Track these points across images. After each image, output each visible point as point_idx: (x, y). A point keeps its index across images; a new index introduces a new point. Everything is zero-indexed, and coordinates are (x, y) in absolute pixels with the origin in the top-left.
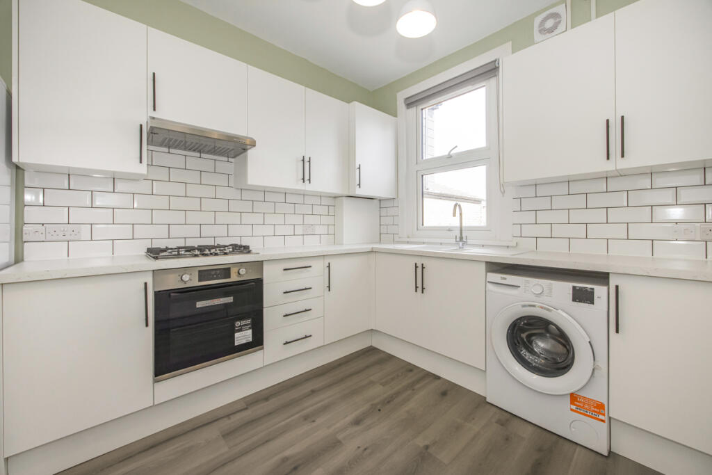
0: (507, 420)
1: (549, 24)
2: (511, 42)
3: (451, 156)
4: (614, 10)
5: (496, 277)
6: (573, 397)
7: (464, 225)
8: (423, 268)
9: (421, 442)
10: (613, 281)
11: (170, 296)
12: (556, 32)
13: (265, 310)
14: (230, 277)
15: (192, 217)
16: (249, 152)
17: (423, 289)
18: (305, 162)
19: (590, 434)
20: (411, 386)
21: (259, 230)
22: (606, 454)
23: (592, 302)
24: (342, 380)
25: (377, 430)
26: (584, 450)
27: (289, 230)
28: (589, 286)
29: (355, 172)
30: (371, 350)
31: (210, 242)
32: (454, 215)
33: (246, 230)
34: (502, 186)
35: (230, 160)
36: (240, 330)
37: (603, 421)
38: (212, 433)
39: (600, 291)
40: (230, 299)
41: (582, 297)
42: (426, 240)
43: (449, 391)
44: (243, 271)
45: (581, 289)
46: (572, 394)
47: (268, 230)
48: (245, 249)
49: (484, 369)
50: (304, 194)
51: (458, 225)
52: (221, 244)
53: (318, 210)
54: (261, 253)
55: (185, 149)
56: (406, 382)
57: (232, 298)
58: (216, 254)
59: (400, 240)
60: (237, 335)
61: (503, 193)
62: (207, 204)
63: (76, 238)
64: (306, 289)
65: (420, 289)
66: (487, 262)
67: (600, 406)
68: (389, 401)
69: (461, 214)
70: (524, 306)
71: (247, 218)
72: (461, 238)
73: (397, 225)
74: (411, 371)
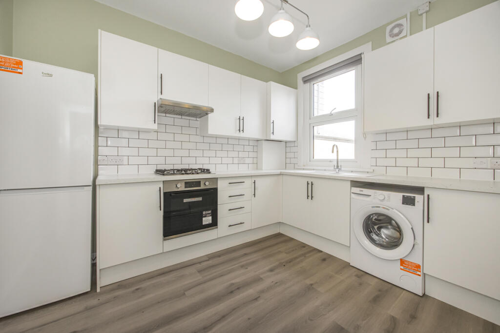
0: (362, 275)
1: (396, 31)
2: (371, 42)
3: (332, 114)
4: (434, 26)
5: (357, 190)
6: (402, 262)
7: (339, 158)
8: (312, 184)
9: (308, 282)
10: (426, 192)
11: (171, 195)
12: (401, 36)
13: (218, 206)
14: (200, 186)
15: (177, 153)
16: (209, 115)
17: (312, 197)
18: (241, 120)
19: (412, 283)
20: (304, 255)
21: (213, 160)
22: (421, 295)
23: (414, 205)
24: (262, 249)
25: (282, 275)
26: (408, 293)
27: (230, 161)
28: (412, 195)
29: (270, 124)
30: (279, 235)
31: (187, 167)
32: (333, 152)
33: (206, 161)
34: (364, 134)
35: (198, 119)
36: (205, 216)
37: (419, 275)
38: (192, 270)
39: (419, 198)
40: (200, 199)
41: (409, 201)
42: (315, 168)
43: (327, 258)
44: (207, 183)
45: (408, 197)
46: (401, 260)
47: (218, 160)
48: (208, 171)
49: (349, 245)
50: (239, 139)
51: (336, 158)
52: (193, 168)
53: (247, 148)
54: (217, 174)
55: (174, 114)
56: (300, 253)
57: (201, 198)
58: (193, 174)
59: (299, 167)
60: (204, 219)
61: (365, 138)
62: (185, 145)
63: (121, 164)
64: (241, 195)
65: (310, 197)
66: (352, 181)
67: (418, 267)
68: (290, 261)
69: (337, 151)
70: (373, 207)
71: (207, 153)
72: (338, 166)
73: (297, 158)
74: (304, 247)
